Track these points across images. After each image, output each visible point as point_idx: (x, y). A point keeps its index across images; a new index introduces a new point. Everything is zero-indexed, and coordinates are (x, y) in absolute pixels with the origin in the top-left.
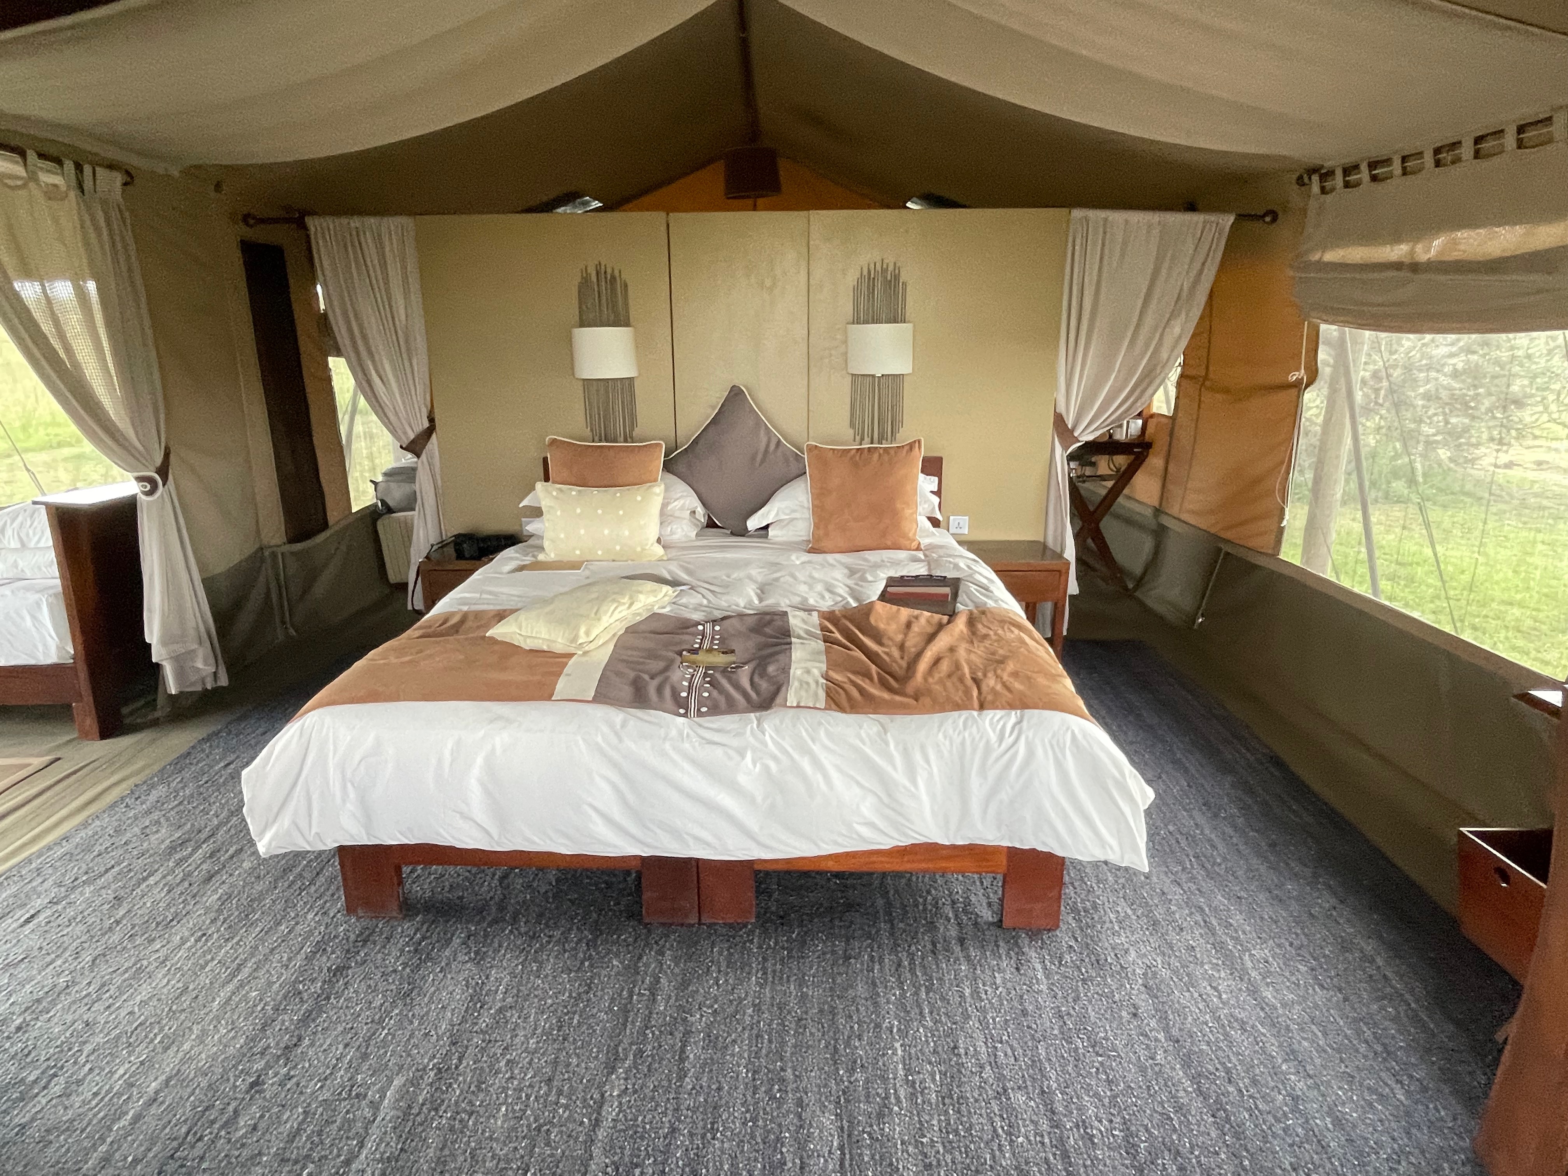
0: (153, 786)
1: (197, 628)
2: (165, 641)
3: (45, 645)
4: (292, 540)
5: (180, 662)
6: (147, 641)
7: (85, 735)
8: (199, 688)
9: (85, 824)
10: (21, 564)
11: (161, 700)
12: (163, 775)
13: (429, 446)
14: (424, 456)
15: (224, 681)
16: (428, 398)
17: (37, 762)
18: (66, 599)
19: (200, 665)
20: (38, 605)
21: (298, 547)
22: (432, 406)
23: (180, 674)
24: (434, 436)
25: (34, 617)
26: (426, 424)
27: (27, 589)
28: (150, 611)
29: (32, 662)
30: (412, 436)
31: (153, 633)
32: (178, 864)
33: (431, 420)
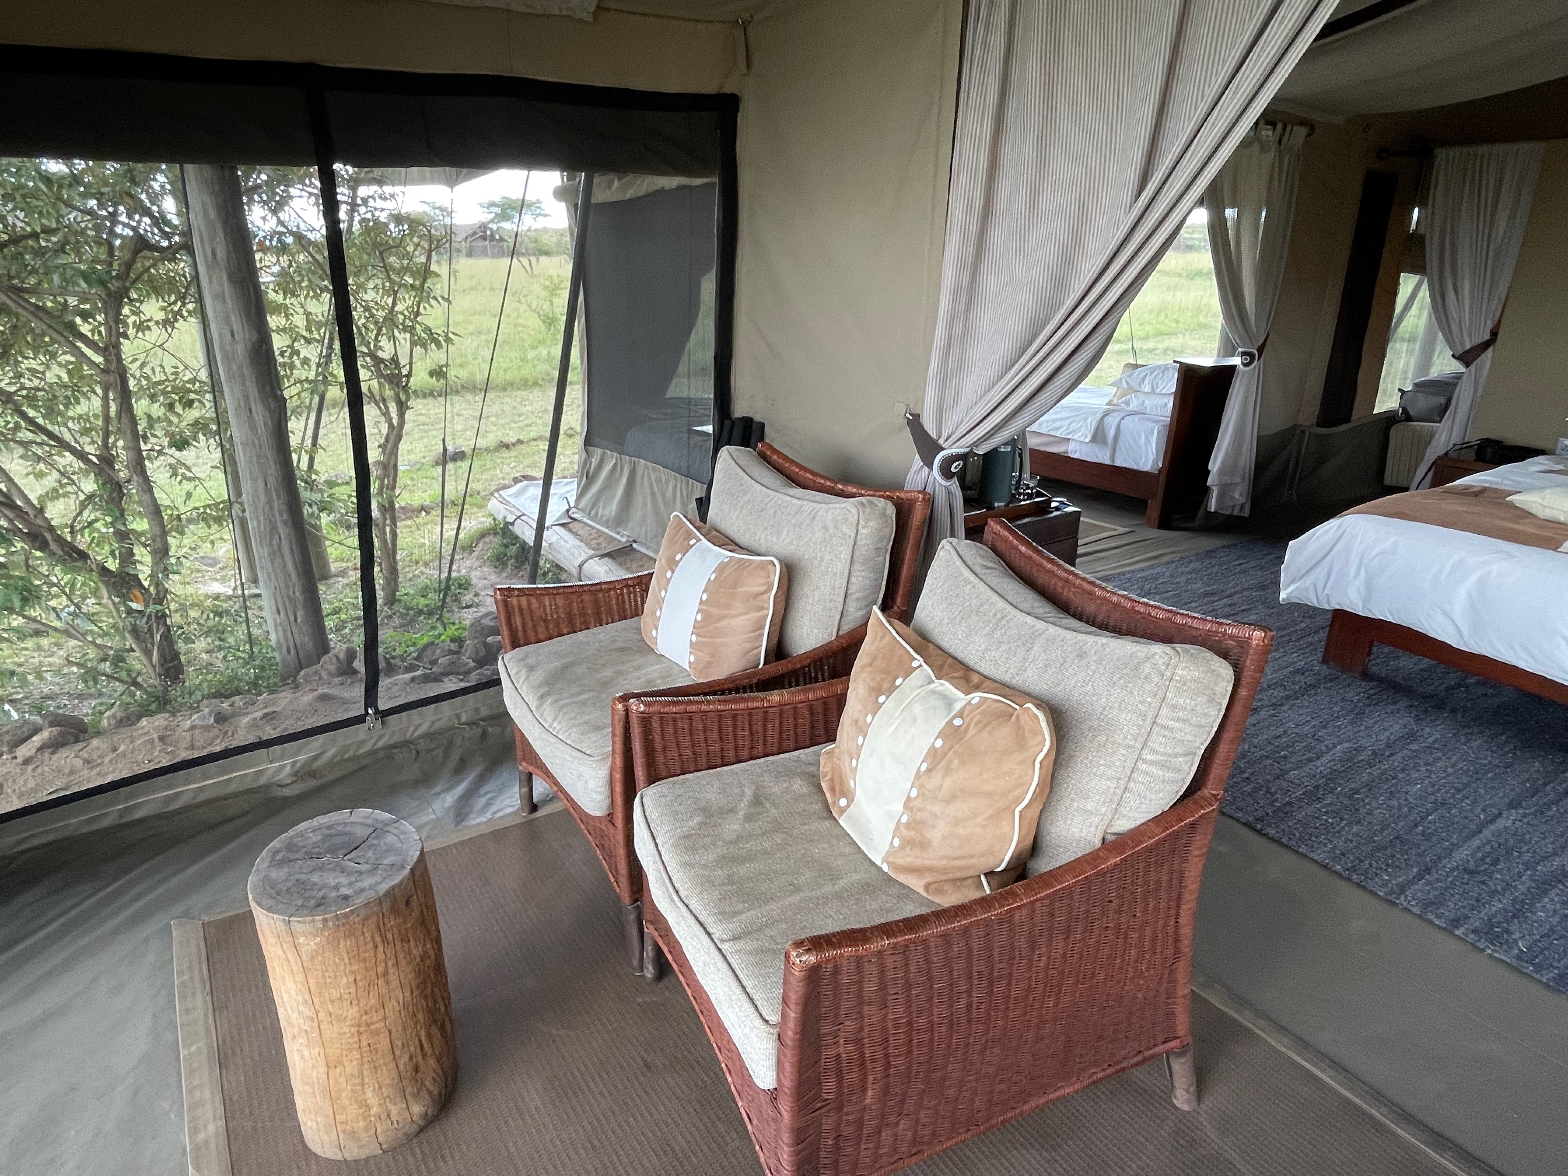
0: (1191, 561)
1: (1244, 469)
2: (1222, 472)
3: (1147, 458)
4: (1319, 425)
5: (1225, 489)
6: (1210, 467)
7: (1149, 524)
8: (1228, 513)
9: (1152, 567)
10: (1146, 402)
11: (1201, 513)
12: (1199, 557)
13: (1483, 356)
14: (1473, 367)
15: (1246, 513)
16: (1498, 313)
17: (1122, 530)
18: (1170, 430)
19: (1236, 496)
20: (1152, 431)
21: (1324, 431)
22: (1500, 321)
23: (1221, 496)
24: (1491, 349)
25: (1147, 438)
26: (1487, 337)
27: (1148, 419)
28: (1219, 449)
29: (1135, 467)
30: (1468, 346)
31: (1215, 464)
32: (1209, 602)
33: (1494, 334)
